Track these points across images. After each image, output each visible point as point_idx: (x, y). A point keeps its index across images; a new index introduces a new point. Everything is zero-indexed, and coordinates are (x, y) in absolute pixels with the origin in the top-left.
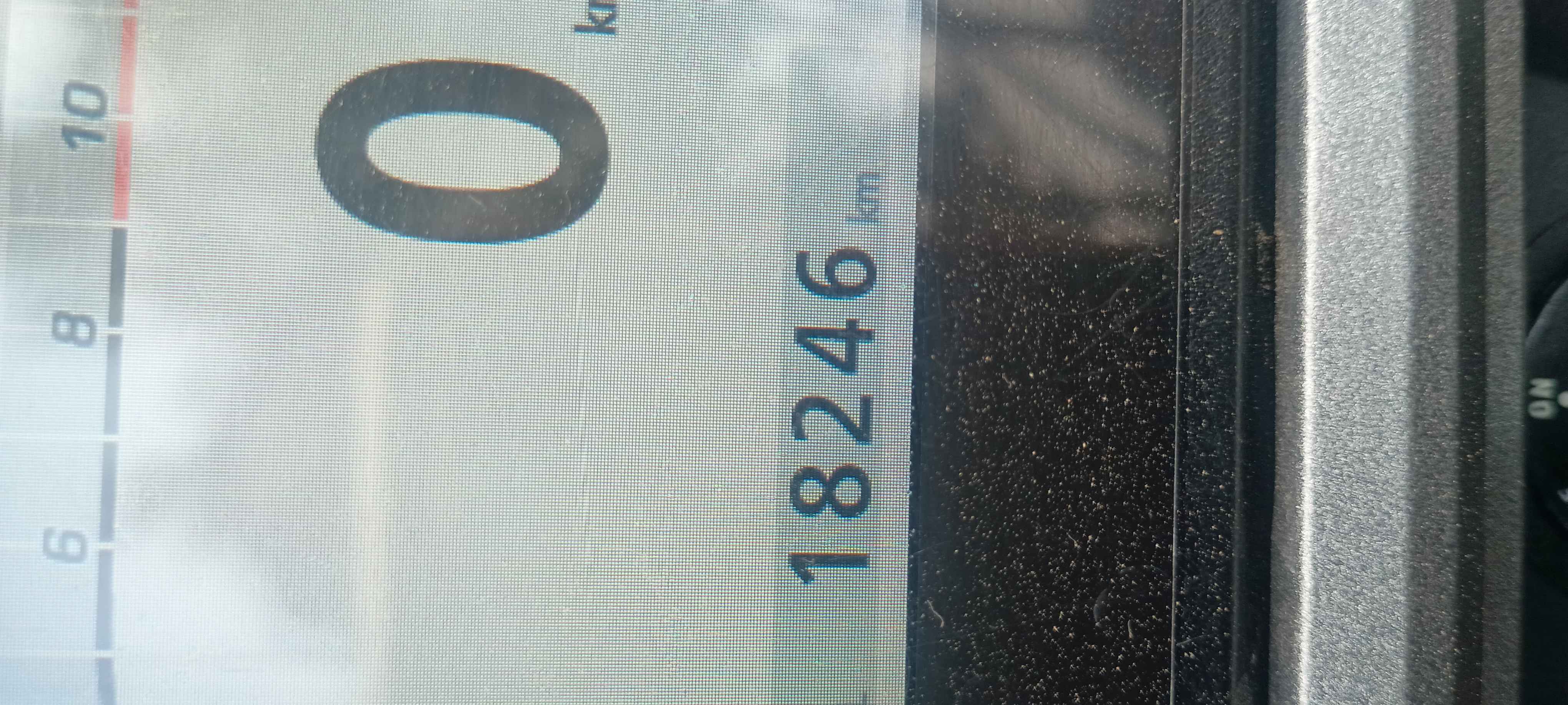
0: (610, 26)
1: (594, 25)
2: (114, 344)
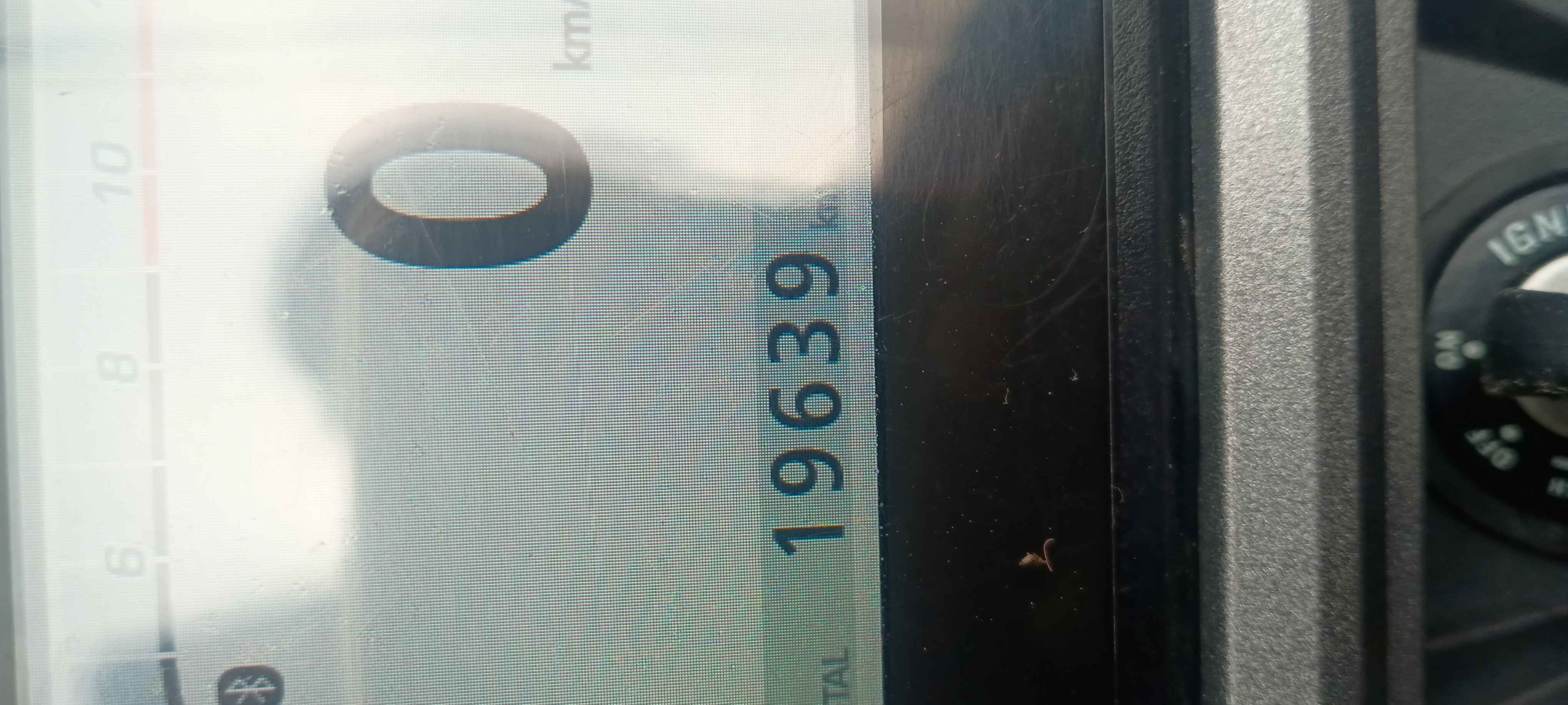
0: (586, 62)
1: (570, 62)
2: (156, 378)
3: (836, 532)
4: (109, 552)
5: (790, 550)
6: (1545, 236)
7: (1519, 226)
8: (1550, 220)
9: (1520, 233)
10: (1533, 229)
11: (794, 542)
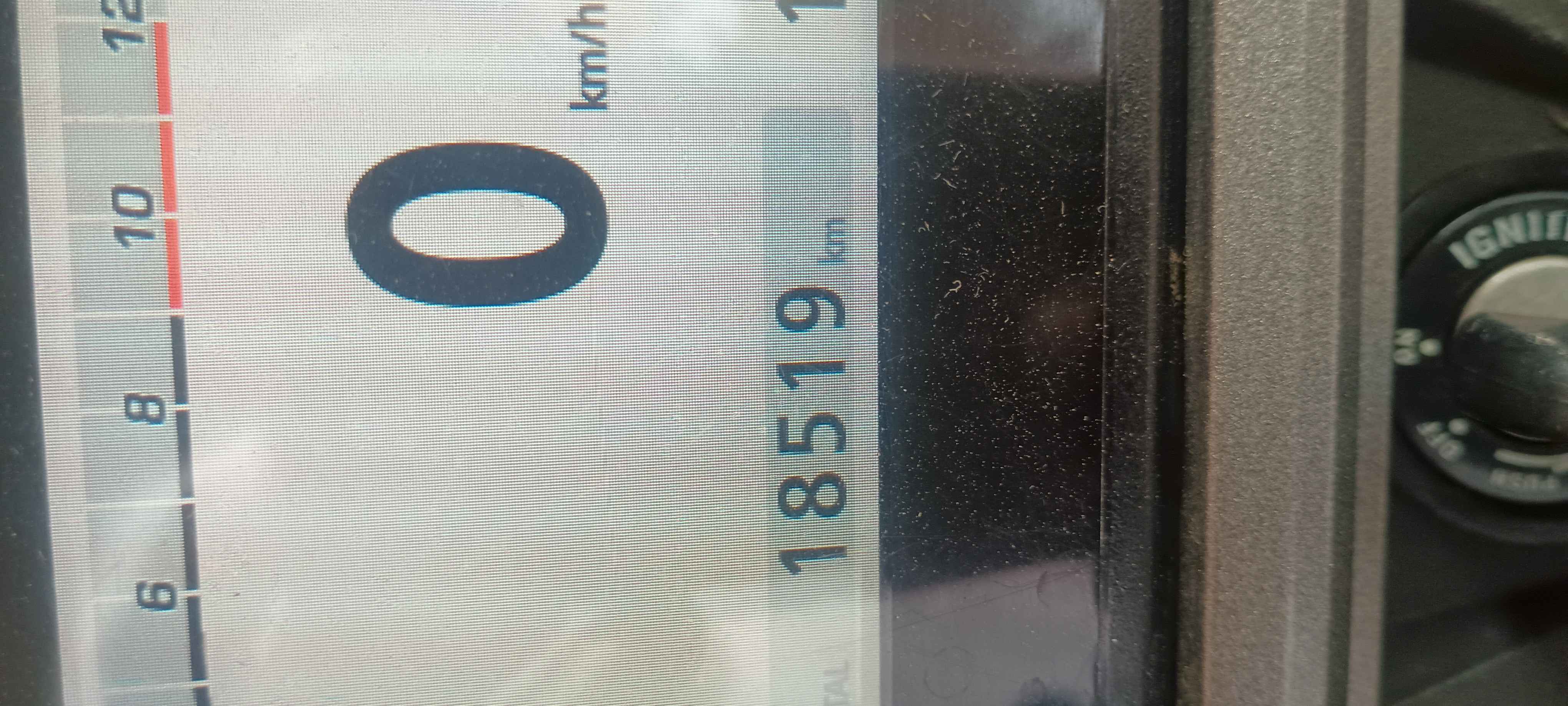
0: (602, 101)
1: (587, 101)
2: (182, 419)
3: (840, 552)
4: (140, 587)
5: (795, 570)
6: (1505, 242)
7: (1481, 231)
8: (1511, 227)
9: (1482, 238)
10: (1494, 235)
11: (800, 563)
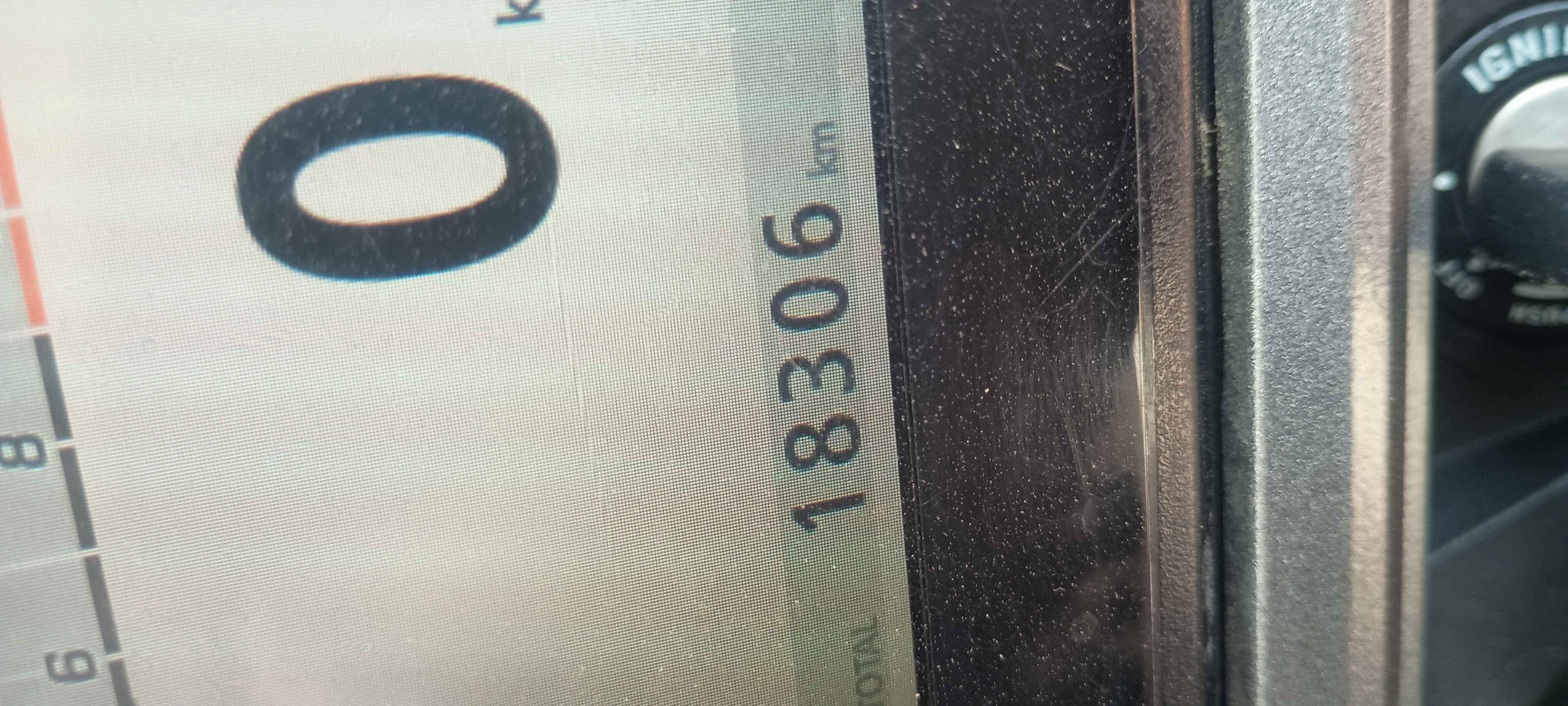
0: (535, 11)
1: (517, 13)
2: (68, 458)
3: (856, 500)
4: (50, 659)
5: (810, 526)
6: (1520, 61)
7: (1494, 51)
8: (1526, 44)
9: (1497, 59)
10: (1509, 53)
11: (815, 518)
